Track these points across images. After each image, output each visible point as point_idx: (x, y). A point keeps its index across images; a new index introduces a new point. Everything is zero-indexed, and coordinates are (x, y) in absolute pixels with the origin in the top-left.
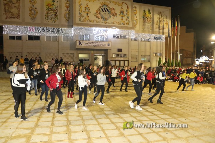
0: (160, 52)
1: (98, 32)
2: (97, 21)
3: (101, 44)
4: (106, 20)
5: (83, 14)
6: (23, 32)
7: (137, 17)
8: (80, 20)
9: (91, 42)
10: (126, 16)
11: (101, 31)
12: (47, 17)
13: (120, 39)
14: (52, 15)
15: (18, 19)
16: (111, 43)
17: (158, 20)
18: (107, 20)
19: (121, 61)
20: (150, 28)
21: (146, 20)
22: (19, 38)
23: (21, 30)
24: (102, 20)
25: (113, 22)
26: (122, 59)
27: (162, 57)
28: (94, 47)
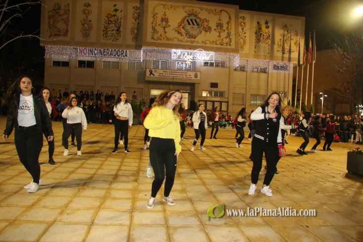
0: (284, 90)
1: (180, 56)
2: (178, 39)
3: (184, 74)
4: (193, 37)
5: (158, 28)
6: (70, 55)
7: (245, 33)
8: (153, 38)
9: (168, 71)
10: (226, 31)
11: (184, 54)
12: (106, 33)
13: (216, 68)
14: (112, 31)
15: (65, 37)
16: (201, 74)
17: (282, 38)
18: (195, 38)
19: (216, 103)
20: (267, 51)
21: (262, 39)
22: (66, 64)
23: (69, 52)
24: (186, 37)
25: (204, 40)
26: (218, 99)
27: (286, 99)
28: (174, 79)
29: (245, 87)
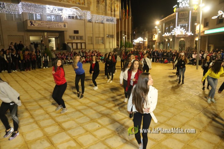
0: (112, 34)
1: (52, 11)
9: (45, 22)
11: (55, 10)
13: (76, 20)
16: (67, 24)
19: (78, 44)
20: (103, 10)
21: (100, 2)
26: (79, 41)
27: (114, 39)
28: (49, 28)
29: (92, 33)
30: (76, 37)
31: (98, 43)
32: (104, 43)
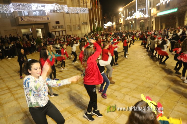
0: (86, 21)
1: (37, 8)
3: (41, 18)
11: (39, 6)
16: (50, 17)
19: (60, 32)
20: (77, 3)
26: (60, 30)
27: (87, 25)
28: (36, 21)
29: (70, 22)
30: (57, 27)
31: (75, 30)
32: (80, 29)
